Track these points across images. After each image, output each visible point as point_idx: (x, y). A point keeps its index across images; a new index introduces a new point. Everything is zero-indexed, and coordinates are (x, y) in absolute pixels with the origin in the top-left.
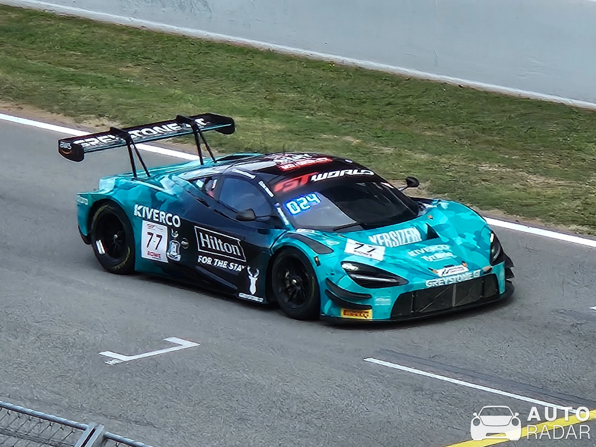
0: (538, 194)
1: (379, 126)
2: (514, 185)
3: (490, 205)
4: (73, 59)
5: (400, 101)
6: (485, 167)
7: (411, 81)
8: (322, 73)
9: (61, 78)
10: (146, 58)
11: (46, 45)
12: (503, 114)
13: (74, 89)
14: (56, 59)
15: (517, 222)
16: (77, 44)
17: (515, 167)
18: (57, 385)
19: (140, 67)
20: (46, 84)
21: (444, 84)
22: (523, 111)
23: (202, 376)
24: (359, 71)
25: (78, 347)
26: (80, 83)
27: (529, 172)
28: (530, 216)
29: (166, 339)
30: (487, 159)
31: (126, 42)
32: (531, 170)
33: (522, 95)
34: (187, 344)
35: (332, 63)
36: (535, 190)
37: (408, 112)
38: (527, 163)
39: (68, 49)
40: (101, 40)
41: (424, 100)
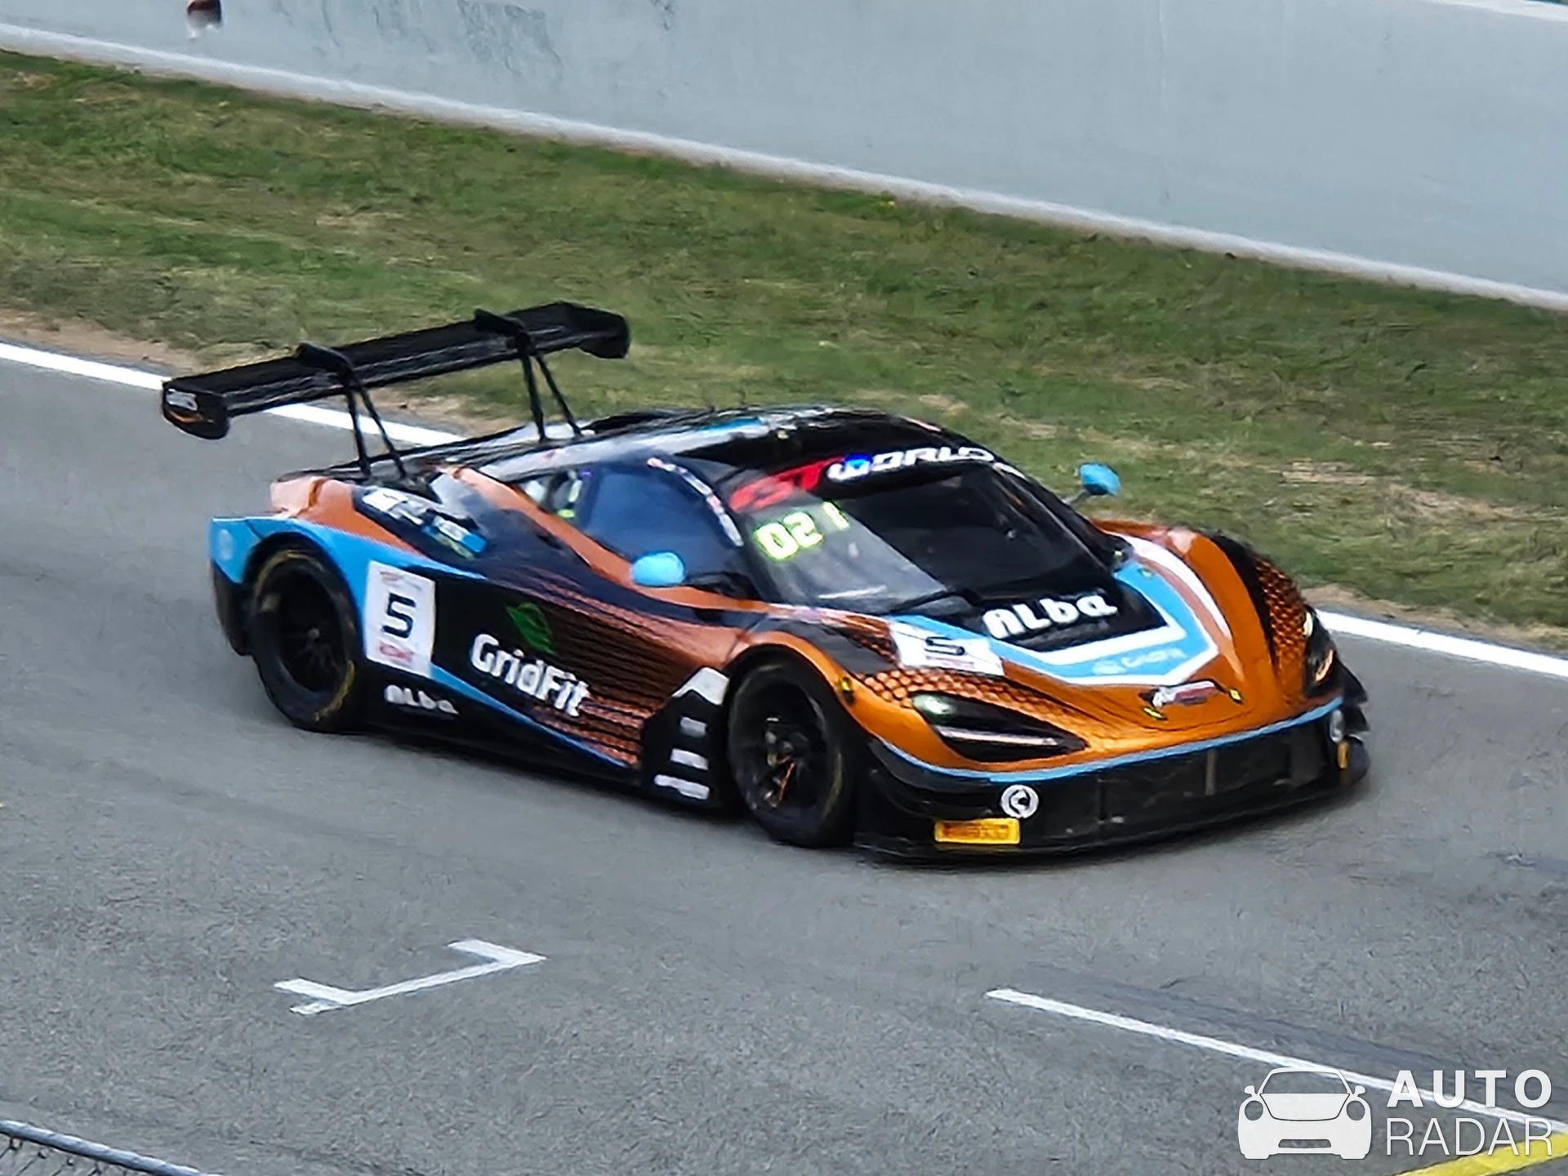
0: (1445, 543)
1: (1015, 365)
2: (1380, 521)
3: (1318, 573)
4: (190, 195)
5: (1069, 297)
6: (1301, 472)
7: (1096, 242)
8: (859, 226)
9: (161, 246)
10: (385, 189)
11: (120, 159)
12: (1346, 329)
13: (198, 275)
14: (148, 197)
15: (1389, 619)
16: (202, 154)
17: (1381, 472)
18: (165, 1072)
19: (372, 215)
20: (120, 261)
21: (1188, 252)
22: (1400, 322)
23: (554, 1044)
24: (959, 218)
25: (218, 968)
26: (212, 259)
27: (1417, 485)
28: (1424, 603)
29: (456, 946)
30: (1308, 448)
31: (332, 147)
32: (1424, 478)
33: (1394, 277)
34: (511, 958)
35: (887, 197)
36: (1435, 532)
37: (1093, 327)
38: (1413, 461)
39: (178, 167)
40: (267, 143)
41: (1136, 296)
